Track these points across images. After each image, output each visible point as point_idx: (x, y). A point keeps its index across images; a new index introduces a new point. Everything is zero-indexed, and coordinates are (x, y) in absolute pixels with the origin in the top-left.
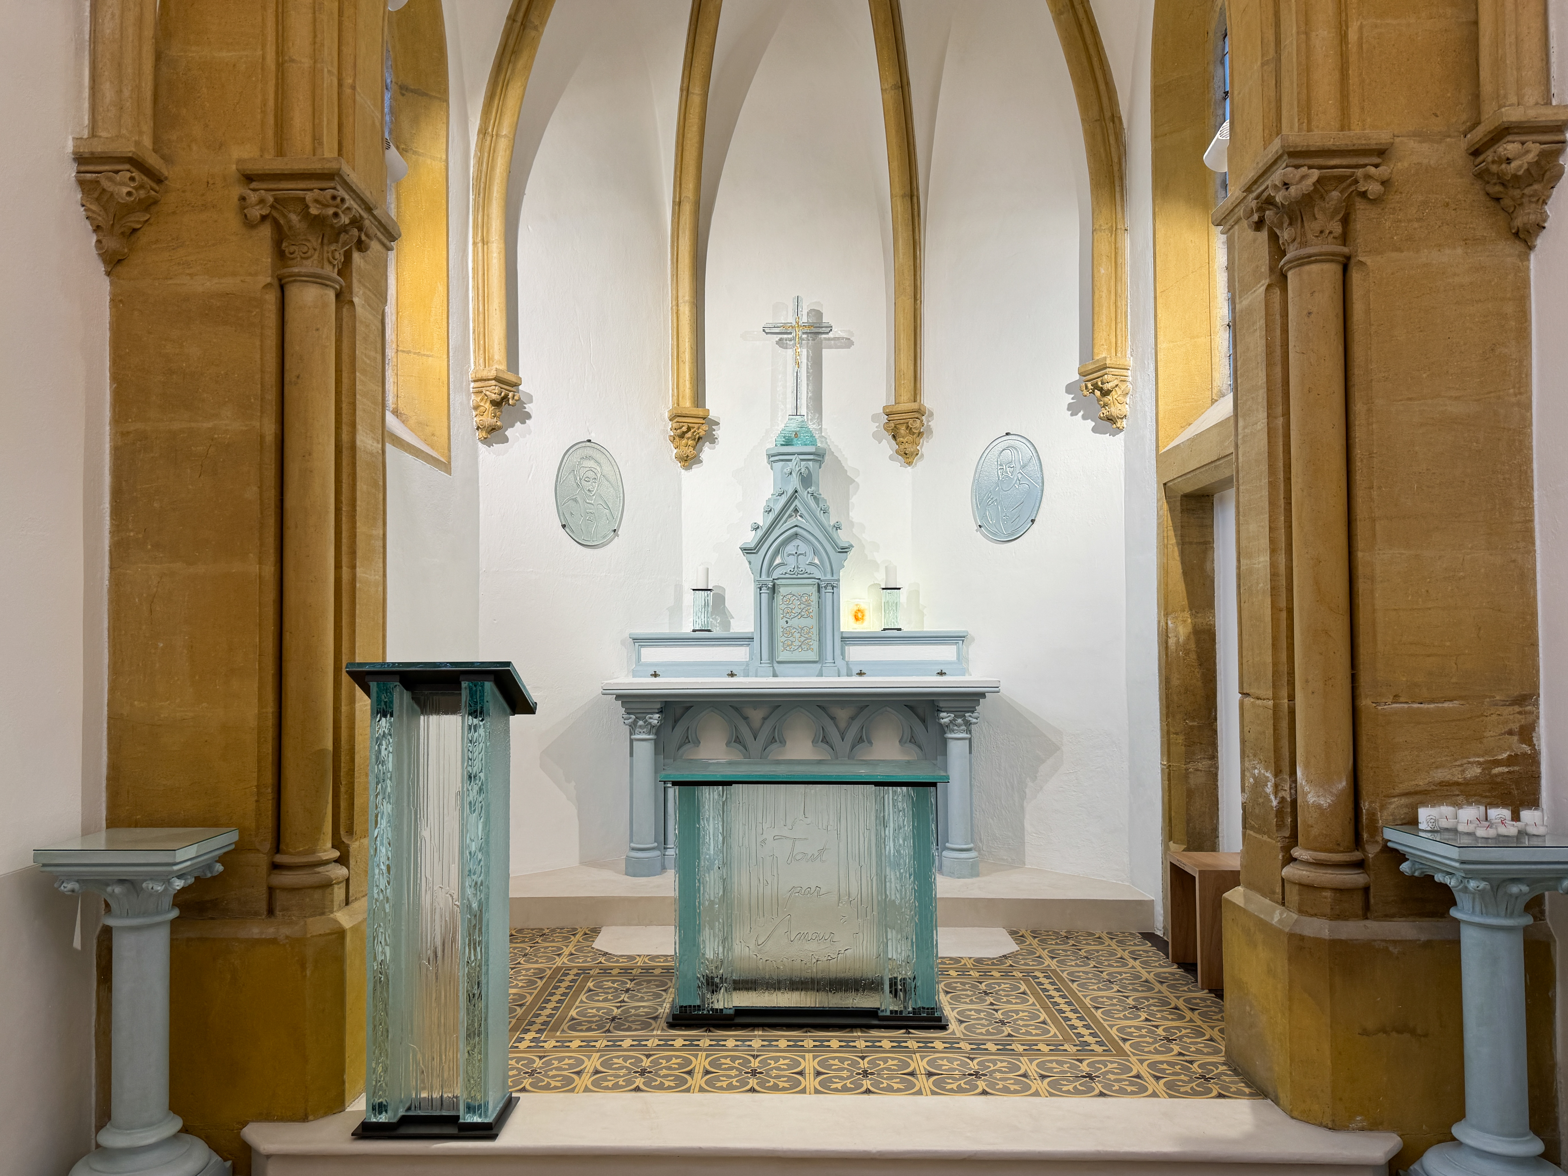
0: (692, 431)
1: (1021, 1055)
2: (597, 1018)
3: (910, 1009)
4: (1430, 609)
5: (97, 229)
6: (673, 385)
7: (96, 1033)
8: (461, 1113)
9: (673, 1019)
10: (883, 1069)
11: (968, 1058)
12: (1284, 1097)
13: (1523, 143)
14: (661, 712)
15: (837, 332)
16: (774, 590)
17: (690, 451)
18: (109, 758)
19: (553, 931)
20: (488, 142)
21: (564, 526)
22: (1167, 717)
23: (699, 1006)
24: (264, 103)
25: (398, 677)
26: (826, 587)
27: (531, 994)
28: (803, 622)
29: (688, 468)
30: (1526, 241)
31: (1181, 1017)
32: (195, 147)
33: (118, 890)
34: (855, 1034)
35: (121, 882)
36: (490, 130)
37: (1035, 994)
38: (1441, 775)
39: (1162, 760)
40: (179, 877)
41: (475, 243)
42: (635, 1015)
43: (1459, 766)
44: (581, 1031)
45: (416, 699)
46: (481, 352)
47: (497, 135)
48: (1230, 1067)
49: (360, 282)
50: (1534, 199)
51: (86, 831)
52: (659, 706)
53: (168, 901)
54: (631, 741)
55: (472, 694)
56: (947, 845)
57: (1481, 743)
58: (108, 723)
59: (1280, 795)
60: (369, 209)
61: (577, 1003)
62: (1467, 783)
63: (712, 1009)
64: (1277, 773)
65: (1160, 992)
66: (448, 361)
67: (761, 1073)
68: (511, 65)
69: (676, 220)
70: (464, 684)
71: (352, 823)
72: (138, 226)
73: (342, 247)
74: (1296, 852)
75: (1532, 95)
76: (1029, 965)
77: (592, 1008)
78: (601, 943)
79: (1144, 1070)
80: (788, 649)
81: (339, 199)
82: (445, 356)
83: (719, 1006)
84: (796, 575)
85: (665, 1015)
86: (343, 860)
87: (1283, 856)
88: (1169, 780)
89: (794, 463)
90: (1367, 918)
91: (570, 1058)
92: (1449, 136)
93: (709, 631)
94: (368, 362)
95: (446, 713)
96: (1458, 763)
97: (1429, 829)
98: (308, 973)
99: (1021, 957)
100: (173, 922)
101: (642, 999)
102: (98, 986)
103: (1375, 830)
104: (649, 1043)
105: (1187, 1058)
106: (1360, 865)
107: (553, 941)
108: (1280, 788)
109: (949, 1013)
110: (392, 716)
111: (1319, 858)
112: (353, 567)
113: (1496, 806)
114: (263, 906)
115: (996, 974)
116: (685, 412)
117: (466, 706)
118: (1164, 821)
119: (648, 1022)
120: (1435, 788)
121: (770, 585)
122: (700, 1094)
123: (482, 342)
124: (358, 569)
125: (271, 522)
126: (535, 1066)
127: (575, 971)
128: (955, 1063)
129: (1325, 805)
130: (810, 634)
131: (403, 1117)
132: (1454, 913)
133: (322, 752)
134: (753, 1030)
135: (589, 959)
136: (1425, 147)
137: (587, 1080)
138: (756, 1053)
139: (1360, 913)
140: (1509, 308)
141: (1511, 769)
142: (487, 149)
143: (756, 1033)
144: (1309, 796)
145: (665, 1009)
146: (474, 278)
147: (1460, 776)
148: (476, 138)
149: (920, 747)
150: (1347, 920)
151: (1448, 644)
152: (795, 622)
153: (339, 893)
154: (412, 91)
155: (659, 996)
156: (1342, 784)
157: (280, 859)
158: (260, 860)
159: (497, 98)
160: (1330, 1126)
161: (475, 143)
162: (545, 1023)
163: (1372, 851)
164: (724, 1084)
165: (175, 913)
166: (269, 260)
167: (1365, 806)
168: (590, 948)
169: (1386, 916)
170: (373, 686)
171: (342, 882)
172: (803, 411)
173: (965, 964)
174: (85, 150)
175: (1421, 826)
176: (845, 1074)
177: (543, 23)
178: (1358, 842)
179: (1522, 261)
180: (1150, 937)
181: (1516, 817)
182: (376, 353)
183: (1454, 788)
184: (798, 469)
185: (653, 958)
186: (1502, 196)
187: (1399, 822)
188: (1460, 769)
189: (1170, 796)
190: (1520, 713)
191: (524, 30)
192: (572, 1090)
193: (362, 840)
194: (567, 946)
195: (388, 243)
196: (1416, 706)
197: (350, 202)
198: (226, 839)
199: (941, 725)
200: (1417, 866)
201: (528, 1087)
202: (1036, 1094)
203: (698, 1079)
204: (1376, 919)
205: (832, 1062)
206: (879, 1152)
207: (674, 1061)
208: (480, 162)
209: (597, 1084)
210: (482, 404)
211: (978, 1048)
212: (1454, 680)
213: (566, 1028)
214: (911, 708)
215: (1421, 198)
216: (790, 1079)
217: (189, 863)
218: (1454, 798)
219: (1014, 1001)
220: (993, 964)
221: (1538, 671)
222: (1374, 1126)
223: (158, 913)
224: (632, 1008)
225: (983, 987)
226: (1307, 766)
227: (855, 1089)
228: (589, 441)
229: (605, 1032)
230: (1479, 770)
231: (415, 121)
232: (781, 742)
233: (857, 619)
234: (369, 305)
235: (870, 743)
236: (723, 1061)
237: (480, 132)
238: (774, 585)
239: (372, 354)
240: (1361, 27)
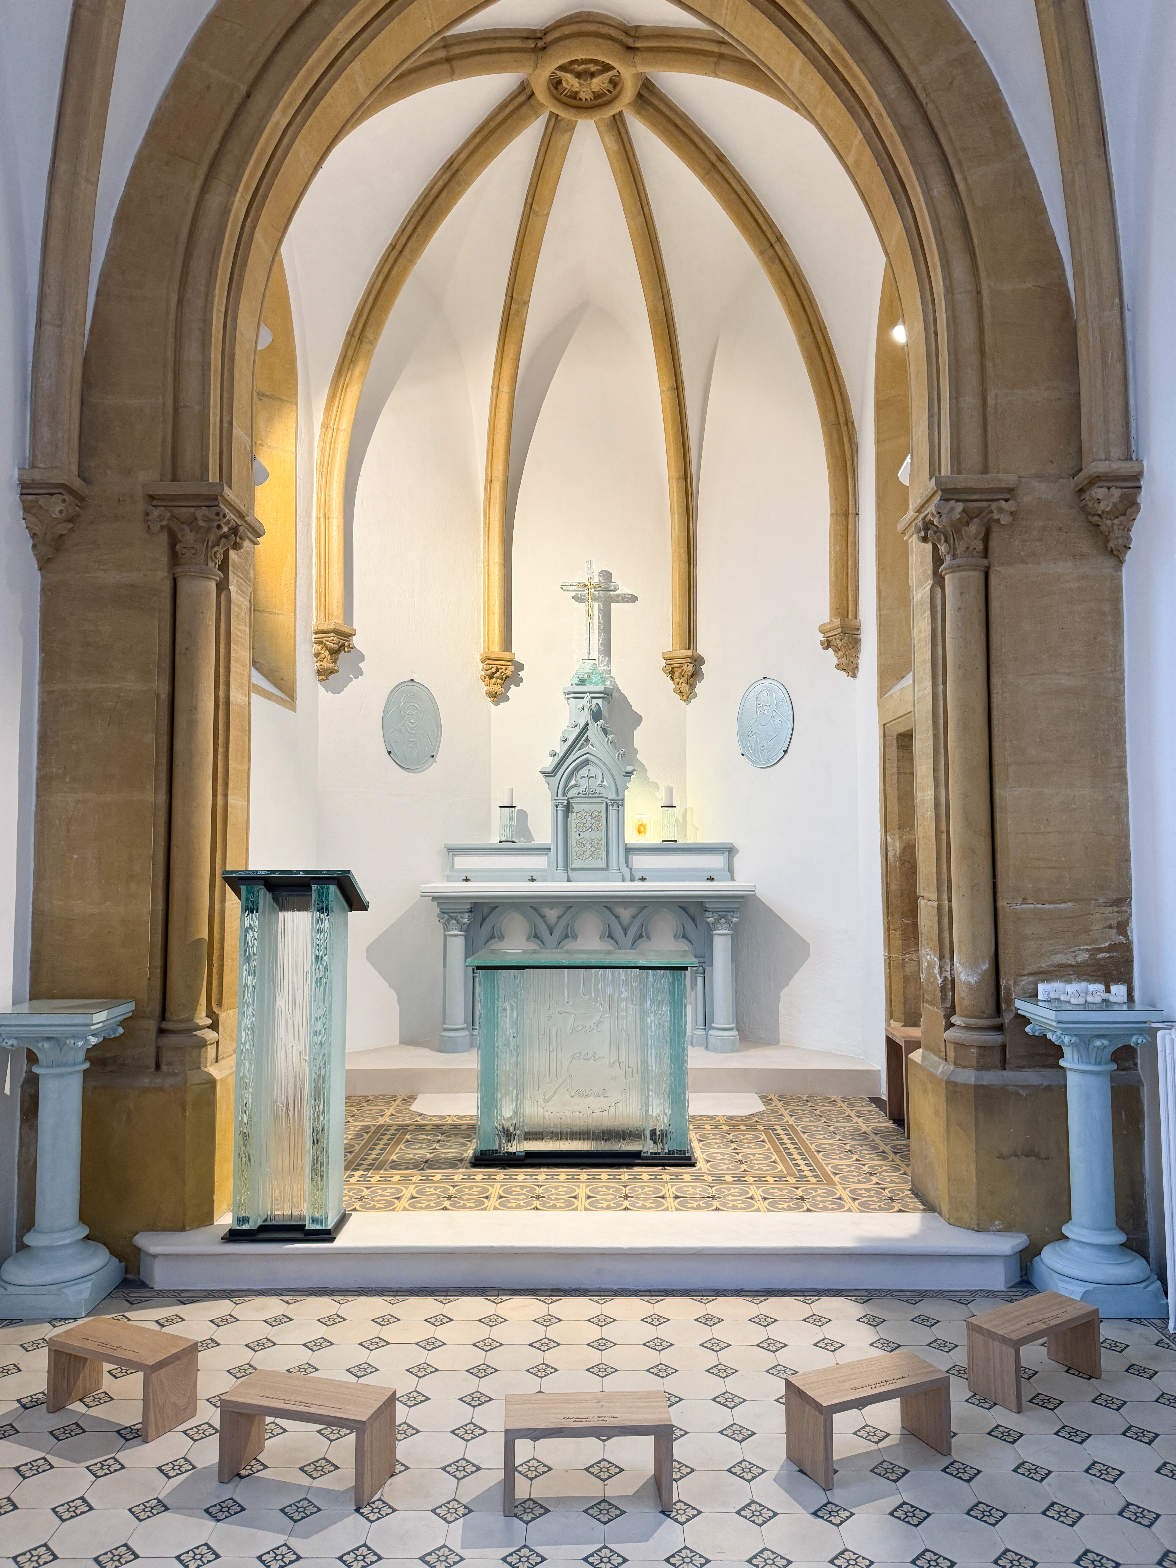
0: (500, 671)
1: (751, 1184)
2: (414, 1161)
3: (667, 1151)
4: (1049, 832)
5: (34, 536)
6: (484, 632)
7: (18, 1162)
8: (307, 1223)
9: (475, 1160)
10: (640, 1194)
11: (709, 1186)
12: (945, 1209)
13: (1109, 488)
14: (471, 911)
15: (623, 590)
16: (568, 809)
17: (499, 689)
18: (33, 946)
19: (377, 1097)
20: (330, 435)
21: (389, 753)
22: (888, 916)
23: (497, 1150)
24: (164, 439)
25: (262, 882)
26: (612, 806)
27: (359, 1144)
28: (594, 835)
29: (497, 704)
30: (1118, 557)
31: (885, 1158)
32: (109, 472)
33: (46, 1045)
34: (621, 1170)
35: (49, 1039)
36: (331, 425)
37: (772, 1142)
38: (1059, 959)
39: (885, 952)
40: (93, 1035)
41: (318, 518)
42: (444, 1158)
43: (1072, 952)
44: (401, 1169)
45: (276, 899)
46: (323, 608)
47: (337, 429)
48: (913, 1191)
49: (234, 572)
50: (1121, 527)
51: (15, 1002)
52: (469, 907)
53: (82, 1055)
54: (445, 936)
55: (320, 895)
56: (713, 1025)
57: (1089, 935)
58: (33, 918)
59: (943, 975)
60: (242, 516)
61: (397, 1150)
62: (1079, 965)
63: (507, 1153)
64: (941, 958)
65: (873, 1140)
66: (295, 618)
67: (544, 1197)
68: (349, 372)
69: (488, 495)
70: (314, 887)
71: (222, 997)
72: (65, 532)
73: (222, 549)
74: (953, 1020)
75: (1116, 452)
76: (771, 1121)
77: (409, 1154)
78: (416, 1107)
79: (845, 1194)
80: (580, 857)
81: (221, 515)
82: (293, 614)
83: (513, 1149)
84: (589, 795)
85: (469, 1158)
86: (214, 1026)
87: (946, 1022)
88: (890, 968)
89: (586, 700)
90: (1005, 1069)
91: (391, 1188)
92: (1062, 478)
93: (513, 842)
94: (240, 634)
95: (299, 910)
96: (1072, 950)
97: (1044, 999)
98: (187, 1113)
99: (766, 1115)
100: (85, 1071)
101: (450, 1147)
102: (21, 1125)
103: (1010, 1002)
104: (455, 1178)
105: (881, 1186)
106: (1000, 1028)
107: (376, 1105)
108: (943, 969)
109: (699, 1153)
110: (257, 912)
111: (968, 1022)
112: (226, 795)
113: (1095, 982)
114: (152, 1062)
115: (743, 1127)
116: (494, 656)
117: (314, 904)
118: (886, 1003)
119: (454, 1163)
120: (1054, 969)
121: (565, 803)
122: (494, 1211)
123: (323, 601)
124: (229, 797)
125: (164, 761)
126: (363, 1194)
127: (395, 1127)
128: (698, 1189)
129: (973, 982)
130: (600, 845)
131: (261, 1226)
132: (1062, 1063)
133: (201, 940)
134: (540, 1168)
135: (407, 1119)
136: (1043, 486)
137: (404, 1202)
138: (540, 1184)
139: (999, 1065)
140: (1107, 607)
141: (1111, 955)
142: (329, 441)
143: (542, 1170)
144: (962, 975)
145: (470, 1153)
146: (317, 547)
147: (1073, 960)
148: (319, 430)
149: (690, 941)
150: (989, 1070)
151: (1063, 859)
152: (587, 835)
153: (211, 1051)
154: (268, 397)
155: (465, 1145)
156: (985, 966)
157: (165, 1025)
158: (151, 1025)
159: (338, 398)
160: (976, 1229)
161: (319, 434)
162: (371, 1165)
163: (1007, 1018)
164: (514, 1205)
165: (87, 1065)
166: (166, 559)
167: (1003, 983)
168: (407, 1111)
169: (1019, 1067)
170: (243, 888)
171: (213, 1043)
172: (595, 654)
173: (719, 1121)
174: (27, 478)
175: (1040, 998)
176: (610, 1198)
177: (376, 338)
178: (998, 1011)
179: (1116, 571)
180: (876, 1101)
181: (1108, 990)
182: (246, 626)
183: (1069, 969)
184: (589, 705)
185: (460, 1117)
186: (1099, 523)
187: (1028, 995)
188: (1073, 954)
189: (890, 982)
190: (1118, 912)
191: (361, 343)
192: (393, 1210)
193: (228, 1011)
194: (388, 1109)
195: (253, 538)
196: (1040, 906)
197: (230, 515)
198: (125, 1009)
199: (708, 923)
200: (1037, 1027)
201: (358, 1208)
202: (758, 1210)
203: (494, 1201)
204: (1011, 1069)
205: (600, 1189)
206: (630, 1249)
207: (475, 1189)
208: (323, 452)
209: (412, 1206)
210: (322, 652)
211: (719, 1179)
212: (1068, 887)
213: (388, 1168)
214: (683, 908)
215: (1040, 523)
216: (566, 1201)
217: (101, 1025)
218: (1069, 977)
219: (753, 1147)
220: (742, 1120)
221: (1130, 880)
222: (1008, 1228)
223: (75, 1064)
224: (442, 1153)
225: (730, 1137)
226: (959, 953)
227: (617, 1207)
228: (412, 680)
229: (420, 1170)
230: (1087, 956)
231: (270, 420)
232: (573, 937)
233: (640, 832)
234: (241, 590)
235: (649, 938)
236: (514, 1189)
237: (322, 426)
238: (569, 803)
239: (243, 628)
240: (996, 395)
